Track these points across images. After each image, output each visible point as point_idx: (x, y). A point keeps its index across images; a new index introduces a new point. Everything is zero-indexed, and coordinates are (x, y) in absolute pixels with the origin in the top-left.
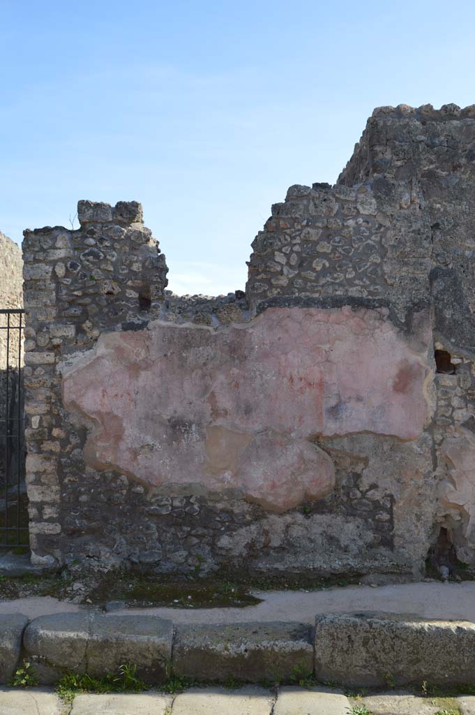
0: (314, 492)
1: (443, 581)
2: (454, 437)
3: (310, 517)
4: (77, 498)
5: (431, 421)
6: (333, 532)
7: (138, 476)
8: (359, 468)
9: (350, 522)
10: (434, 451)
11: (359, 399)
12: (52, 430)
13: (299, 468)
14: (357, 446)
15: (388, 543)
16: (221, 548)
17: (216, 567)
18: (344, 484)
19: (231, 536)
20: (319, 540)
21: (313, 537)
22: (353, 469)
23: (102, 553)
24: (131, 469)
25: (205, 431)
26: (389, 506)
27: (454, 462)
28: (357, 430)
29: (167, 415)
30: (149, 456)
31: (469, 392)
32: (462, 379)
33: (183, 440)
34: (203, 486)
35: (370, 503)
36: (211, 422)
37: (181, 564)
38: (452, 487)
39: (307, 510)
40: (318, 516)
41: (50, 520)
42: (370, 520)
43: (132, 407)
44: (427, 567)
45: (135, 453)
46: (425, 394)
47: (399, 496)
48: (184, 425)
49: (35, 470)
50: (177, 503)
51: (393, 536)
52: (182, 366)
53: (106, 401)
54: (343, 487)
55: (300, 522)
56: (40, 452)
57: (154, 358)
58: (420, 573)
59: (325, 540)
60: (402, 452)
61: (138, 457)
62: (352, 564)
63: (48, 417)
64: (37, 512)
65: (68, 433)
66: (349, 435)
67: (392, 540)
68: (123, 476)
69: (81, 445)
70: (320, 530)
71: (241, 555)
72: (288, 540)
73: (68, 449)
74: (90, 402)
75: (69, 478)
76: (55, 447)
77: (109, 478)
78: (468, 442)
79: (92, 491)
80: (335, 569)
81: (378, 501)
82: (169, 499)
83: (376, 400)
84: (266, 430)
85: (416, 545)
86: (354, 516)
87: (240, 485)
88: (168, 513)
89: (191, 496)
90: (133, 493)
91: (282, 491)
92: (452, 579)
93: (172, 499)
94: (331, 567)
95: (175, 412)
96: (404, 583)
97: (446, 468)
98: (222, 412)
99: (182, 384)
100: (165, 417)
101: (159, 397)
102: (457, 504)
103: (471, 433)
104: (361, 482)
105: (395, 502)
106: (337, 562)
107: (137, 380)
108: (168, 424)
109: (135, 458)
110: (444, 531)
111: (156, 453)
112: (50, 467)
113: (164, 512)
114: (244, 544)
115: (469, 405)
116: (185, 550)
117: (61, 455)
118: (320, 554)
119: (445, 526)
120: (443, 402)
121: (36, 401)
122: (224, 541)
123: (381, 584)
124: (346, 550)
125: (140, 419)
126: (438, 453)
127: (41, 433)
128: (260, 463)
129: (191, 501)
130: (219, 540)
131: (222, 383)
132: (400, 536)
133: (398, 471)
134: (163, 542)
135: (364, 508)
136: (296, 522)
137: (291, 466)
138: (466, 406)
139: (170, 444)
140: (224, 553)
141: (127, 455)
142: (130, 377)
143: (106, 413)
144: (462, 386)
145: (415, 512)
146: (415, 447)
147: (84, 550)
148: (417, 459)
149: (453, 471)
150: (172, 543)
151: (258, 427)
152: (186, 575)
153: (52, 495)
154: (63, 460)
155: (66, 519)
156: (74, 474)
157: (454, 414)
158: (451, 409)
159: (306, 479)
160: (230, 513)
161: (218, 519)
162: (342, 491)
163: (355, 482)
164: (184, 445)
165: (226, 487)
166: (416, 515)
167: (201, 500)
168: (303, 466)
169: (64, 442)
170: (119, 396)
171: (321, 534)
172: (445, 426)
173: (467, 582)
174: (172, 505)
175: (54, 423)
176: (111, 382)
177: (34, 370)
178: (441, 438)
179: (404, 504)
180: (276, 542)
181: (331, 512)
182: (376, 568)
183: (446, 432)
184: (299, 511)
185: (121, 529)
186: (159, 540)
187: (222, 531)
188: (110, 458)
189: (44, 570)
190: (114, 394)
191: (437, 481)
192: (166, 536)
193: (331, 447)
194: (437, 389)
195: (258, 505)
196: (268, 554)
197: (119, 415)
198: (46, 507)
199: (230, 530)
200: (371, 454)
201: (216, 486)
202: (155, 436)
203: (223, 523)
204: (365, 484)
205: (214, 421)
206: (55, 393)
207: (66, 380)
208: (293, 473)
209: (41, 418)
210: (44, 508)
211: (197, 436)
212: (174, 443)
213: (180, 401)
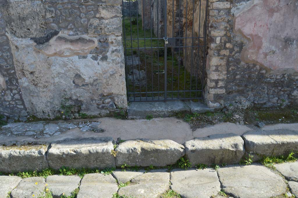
4: (235, 77)
7: (266, 66)
12: (226, 44)
17: (289, 104)
23: (242, 101)
24: (263, 63)
29: (283, 36)
30: (272, 56)
33: (289, 48)
34: (293, 69)
37: (275, 103)
41: (221, 88)
43: (267, 32)
45: (266, 55)
48: (290, 41)
49: (216, 64)
50: (278, 77)
52: (295, 10)
53: (255, 29)
56: (219, 55)
57: (281, 6)
61: (267, 57)
63: (225, 37)
64: (215, 84)
65: (234, 45)
68: (257, 66)
69: (239, 52)
73: (233, 53)
74: (248, 29)
75: (232, 68)
76: (226, 52)
77: (251, 67)
79: (242, 73)
82: (276, 75)
88: (274, 81)
89: (285, 74)
90: (261, 73)
95: (287, 34)
99: (293, 19)
100: (283, 37)
101: (281, 26)
107: (272, 18)
108: (283, 40)
109: (266, 57)
111: (276, 54)
112: (223, 62)
113: (272, 81)
116: (277, 97)
117: (229, 57)
121: (219, 30)
122: (295, 93)
125: (271, 38)
127: (220, 46)
129: (285, 76)
130: (293, 92)
134: (269, 94)
139: (283, 50)
140: (293, 97)
141: (262, 56)
142: (269, 16)
143: (255, 35)
147: (234, 100)
150: (273, 94)
152: (276, 108)
153: (223, 76)
154: (230, 59)
155: (228, 87)
156: (234, 66)
161: (294, 83)
164: (289, 50)
167: (289, 76)
169: (232, 50)
170: (262, 26)
174: (276, 78)
175: (227, 41)
176: (259, 19)
177: (219, 12)
185: (252, 89)
186: (267, 94)
187: (294, 89)
188: (254, 58)
189: (215, 109)
190: (260, 25)
192: (271, 91)
197: (261, 36)
198: (220, 81)
202: (276, 47)
203: (296, 85)
206: (230, 25)
207: (237, 18)
209: (221, 38)
210: (218, 82)
211: (295, 46)
212: (285, 49)
213: (290, 28)
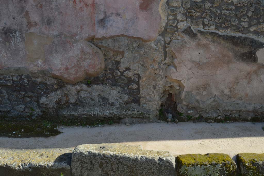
0: (91, 72)
1: (167, 122)
2: (178, 39)
3: (90, 87)
5: (164, 29)
6: (104, 95)
8: (118, 58)
9: (114, 89)
10: (165, 48)
11: (118, 14)
13: (82, 58)
14: (117, 45)
15: (137, 101)
16: (42, 104)
17: (41, 114)
18: (110, 68)
19: (47, 97)
20: (97, 99)
21: (93, 98)
22: (115, 58)
25: (24, 35)
26: (137, 81)
27: (176, 54)
28: (116, 34)
29: (1, 27)
31: (189, 10)
32: (184, 2)
33: (12, 42)
34: (27, 69)
35: (126, 79)
36: (27, 30)
37: (22, 112)
38: (174, 70)
39: (89, 82)
40: (95, 86)
42: (126, 88)
44: (160, 114)
46: (160, 11)
47: (143, 75)
48: (12, 32)
50: (15, 79)
51: (140, 98)
54: (110, 69)
55: (85, 89)
58: (155, 118)
59: (100, 99)
60: (145, 48)
62: (116, 113)
66: (112, 37)
67: (139, 100)
70: (97, 94)
71: (53, 107)
72: (79, 99)
78: (185, 42)
80: (106, 115)
81: (130, 77)
82: (10, 76)
83: (129, 15)
84: (61, 34)
85: (153, 102)
86: (116, 86)
87: (47, 68)
88: (11, 84)
89: (22, 75)
91: (72, 71)
92: (173, 121)
93: (12, 76)
94: (103, 114)
95: (6, 24)
96: (145, 123)
97: (172, 58)
98: (34, 24)
99: (8, 6)
102: (177, 80)
103: (188, 36)
104: (120, 66)
105: (141, 78)
106: (107, 112)
108: (2, 32)
110: (170, 95)
113: (9, 84)
114: (54, 101)
115: (188, 19)
116: (23, 104)
118: (98, 107)
119: (171, 92)
120: (171, 16)
122: (43, 100)
123: (132, 124)
124: (112, 105)
126: (167, 49)
128: (58, 55)
129: (23, 77)
130: (40, 99)
131: (32, 5)
132: (143, 98)
133: (142, 60)
134: (11, 100)
135: (122, 81)
136: (82, 89)
137: (77, 56)
138: (186, 19)
139: (5, 44)
140: (44, 106)
144: (184, 6)
145: (153, 84)
146: (153, 45)
148: (154, 52)
149: (176, 60)
150: (16, 101)
151: (55, 33)
152: (25, 118)
157: (178, 25)
158: (177, 21)
159: (86, 64)
160: (45, 84)
161: (38, 87)
162: (109, 71)
163: (117, 66)
164: (13, 45)
165: (40, 69)
166: (153, 85)
167: (28, 77)
168: (83, 57)
171: (98, 96)
172: (172, 33)
173: (181, 122)
174: (12, 80)
178: (169, 39)
179: (146, 79)
180: (72, 100)
181: (103, 84)
182: (129, 115)
183: (173, 36)
184: (84, 83)
186: (8, 99)
187: (42, 94)
191: (166, 66)
192: (12, 97)
193: (101, 45)
194: (168, 8)
195: (60, 80)
196: (68, 107)
199: (46, 94)
200: (126, 49)
201: (34, 69)
203: (42, 90)
204: (123, 67)
205: (30, 29)
208: (78, 61)
211: (20, 39)
212: (7, 43)
213: (8, 17)
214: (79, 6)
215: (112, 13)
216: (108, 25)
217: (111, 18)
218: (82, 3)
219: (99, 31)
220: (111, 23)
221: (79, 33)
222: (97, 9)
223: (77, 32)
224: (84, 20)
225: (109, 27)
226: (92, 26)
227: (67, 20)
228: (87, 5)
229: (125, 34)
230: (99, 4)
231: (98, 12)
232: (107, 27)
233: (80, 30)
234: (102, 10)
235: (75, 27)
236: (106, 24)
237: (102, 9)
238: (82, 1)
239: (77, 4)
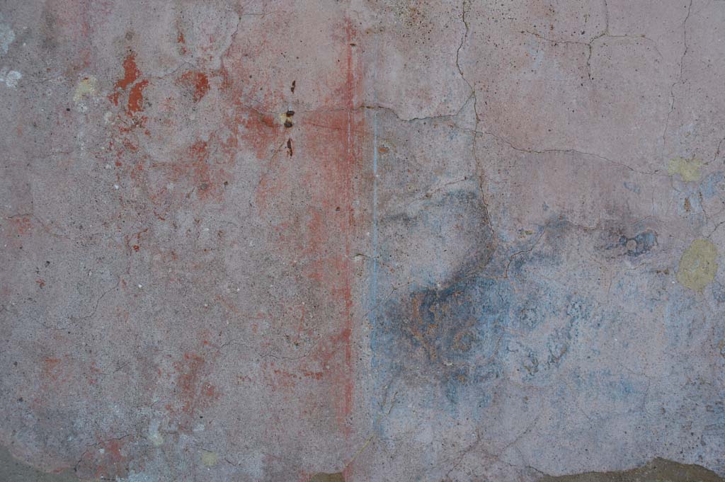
11: (627, 238)
214: (182, 138)
215: (558, 226)
216: (510, 362)
217: (541, 274)
218: (213, 93)
219: (399, 423)
220: (541, 339)
221: (155, 437)
222: (385, 168)
223: (141, 428)
224: (225, 287)
225: (516, 378)
226: (316, 367)
227: (33, 289)
228: (268, 122)
229: (691, 459)
230: (410, 112)
231: (396, 206)
232: (493, 382)
233: (178, 405)
234: (443, 180)
235: (121, 365)
236: (488, 347)
237: (441, 170)
238: (214, 83)
239: (153, 112)
